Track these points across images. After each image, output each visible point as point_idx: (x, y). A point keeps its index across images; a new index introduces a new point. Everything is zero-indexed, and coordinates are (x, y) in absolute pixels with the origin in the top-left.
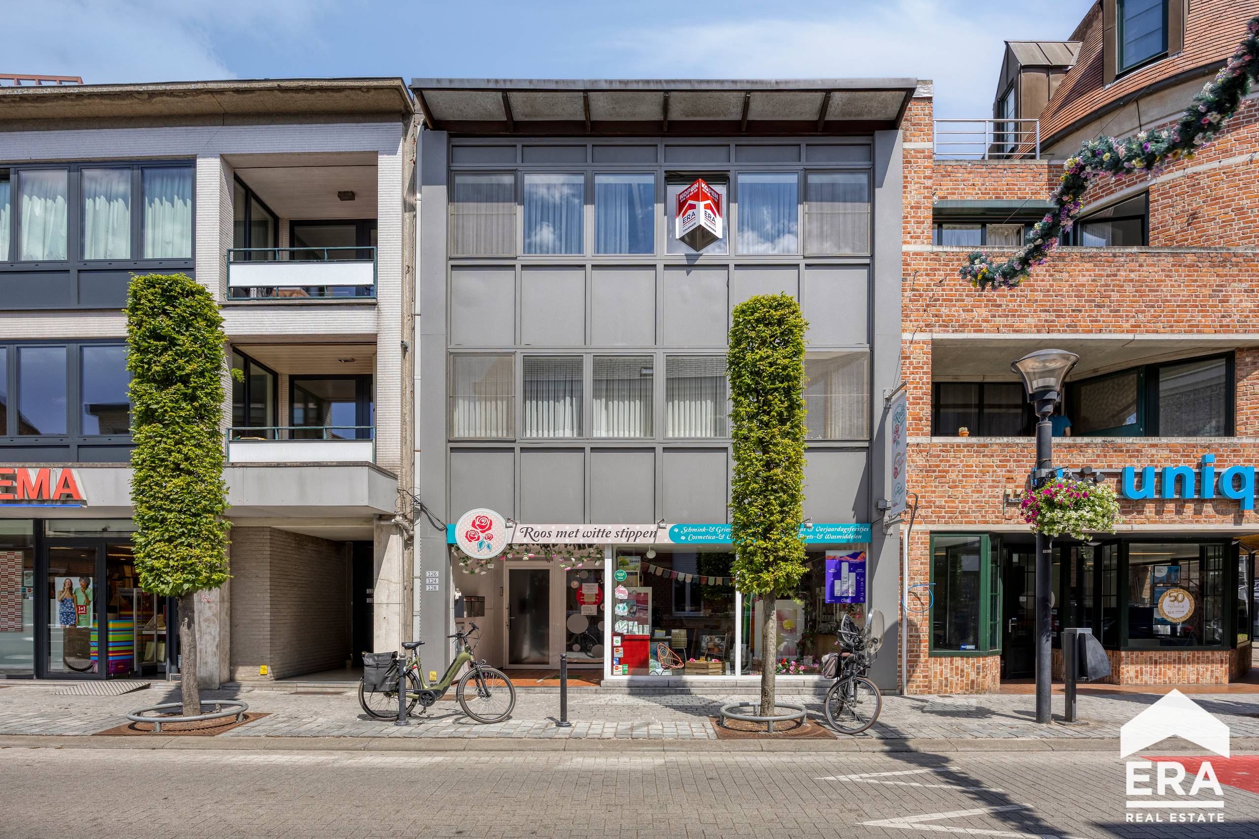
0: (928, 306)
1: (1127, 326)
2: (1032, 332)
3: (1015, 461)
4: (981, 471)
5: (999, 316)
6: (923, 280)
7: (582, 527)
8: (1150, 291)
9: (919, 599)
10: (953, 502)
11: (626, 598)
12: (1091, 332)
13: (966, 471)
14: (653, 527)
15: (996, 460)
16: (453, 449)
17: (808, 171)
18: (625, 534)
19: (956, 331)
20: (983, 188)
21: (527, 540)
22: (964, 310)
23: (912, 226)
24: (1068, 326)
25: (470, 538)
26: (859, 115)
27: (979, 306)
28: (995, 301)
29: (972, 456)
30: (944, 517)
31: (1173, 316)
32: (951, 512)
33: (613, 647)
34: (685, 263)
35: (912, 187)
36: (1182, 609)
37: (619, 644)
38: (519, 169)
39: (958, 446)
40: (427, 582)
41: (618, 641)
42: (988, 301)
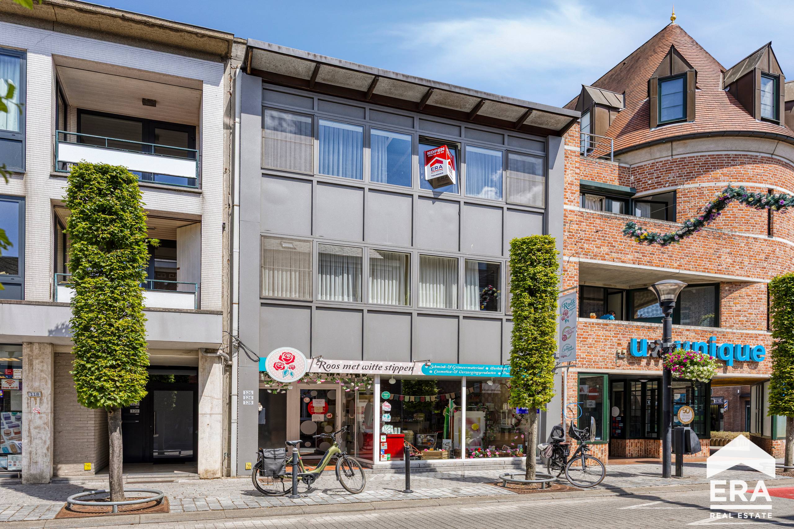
0: (577, 242)
1: (676, 265)
2: (630, 263)
3: (622, 334)
4: (605, 339)
5: (614, 253)
6: (575, 227)
7: (362, 363)
8: (687, 248)
9: (572, 411)
10: (590, 356)
11: (390, 410)
12: (659, 266)
13: (597, 338)
14: (411, 365)
15: (612, 333)
16: (263, 304)
17: (508, 151)
18: (392, 368)
19: (592, 258)
20: (585, 172)
21: (321, 370)
22: (596, 247)
23: (568, 195)
24: (648, 262)
25: (277, 367)
26: (540, 124)
27: (604, 246)
28: (612, 243)
29: (600, 330)
30: (585, 364)
31: (696, 262)
32: (589, 362)
33: (380, 442)
34: (432, 196)
35: (569, 172)
36: (688, 417)
37: (385, 440)
38: (316, 114)
39: (593, 324)
40: (244, 398)
41: (384, 438)
42: (609, 243)
